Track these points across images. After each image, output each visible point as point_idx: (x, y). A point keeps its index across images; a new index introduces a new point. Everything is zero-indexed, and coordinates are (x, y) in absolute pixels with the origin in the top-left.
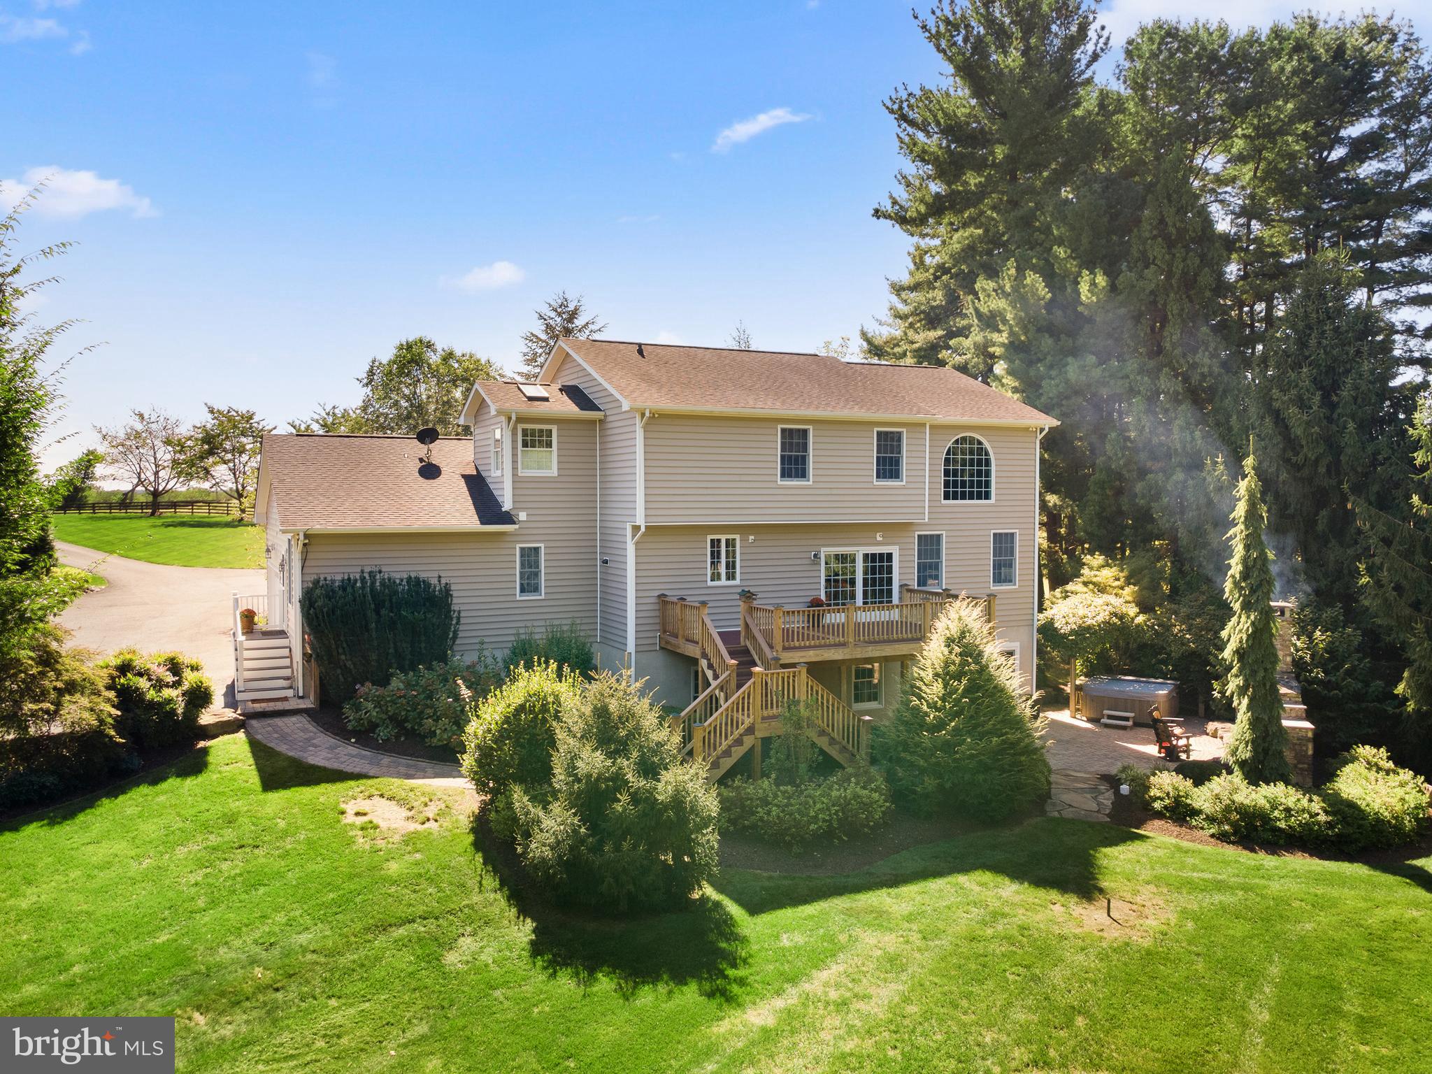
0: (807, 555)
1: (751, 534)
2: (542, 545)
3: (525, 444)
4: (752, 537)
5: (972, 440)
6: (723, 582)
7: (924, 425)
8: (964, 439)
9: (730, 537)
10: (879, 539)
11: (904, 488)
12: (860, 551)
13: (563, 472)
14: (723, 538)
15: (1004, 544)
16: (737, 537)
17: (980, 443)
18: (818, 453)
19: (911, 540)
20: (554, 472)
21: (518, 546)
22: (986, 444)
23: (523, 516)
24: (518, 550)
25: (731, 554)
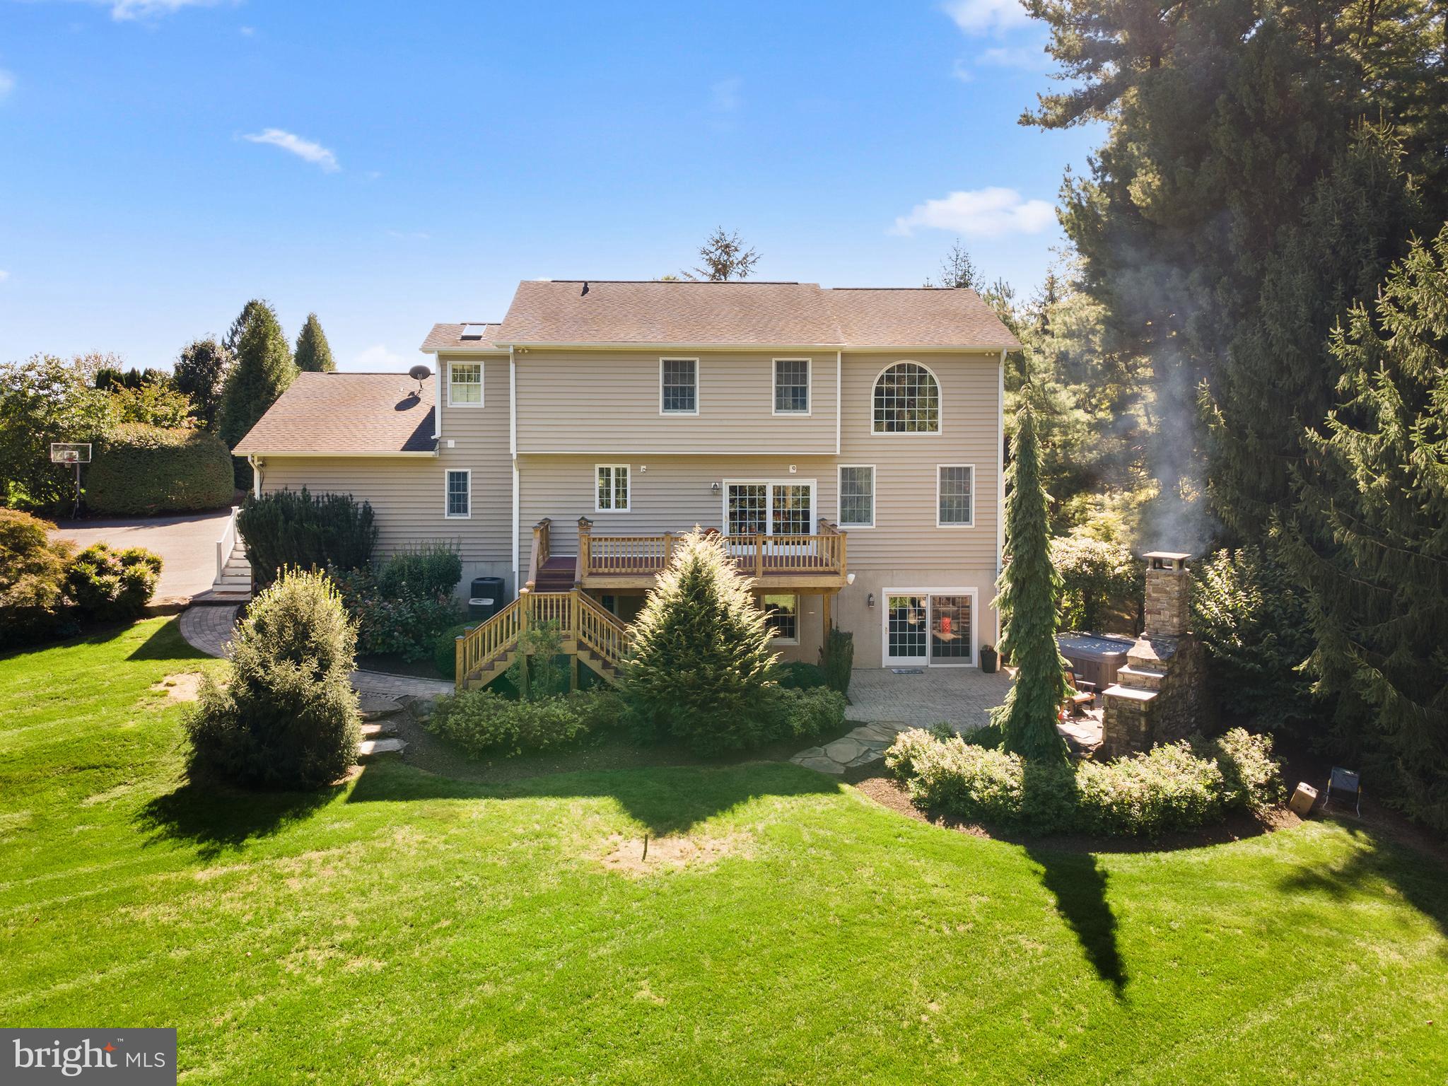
0: (707, 486)
1: (644, 464)
2: (469, 470)
3: (455, 380)
4: (643, 467)
5: (911, 368)
6: (613, 509)
7: (835, 353)
8: (901, 368)
9: (621, 466)
10: (792, 471)
11: (809, 419)
12: (770, 484)
13: (490, 404)
14: (613, 467)
15: (956, 479)
16: (628, 467)
17: (922, 370)
18: (705, 384)
19: (832, 473)
20: (481, 404)
21: (447, 471)
22: (930, 372)
23: (451, 444)
24: (446, 476)
25: (621, 483)
